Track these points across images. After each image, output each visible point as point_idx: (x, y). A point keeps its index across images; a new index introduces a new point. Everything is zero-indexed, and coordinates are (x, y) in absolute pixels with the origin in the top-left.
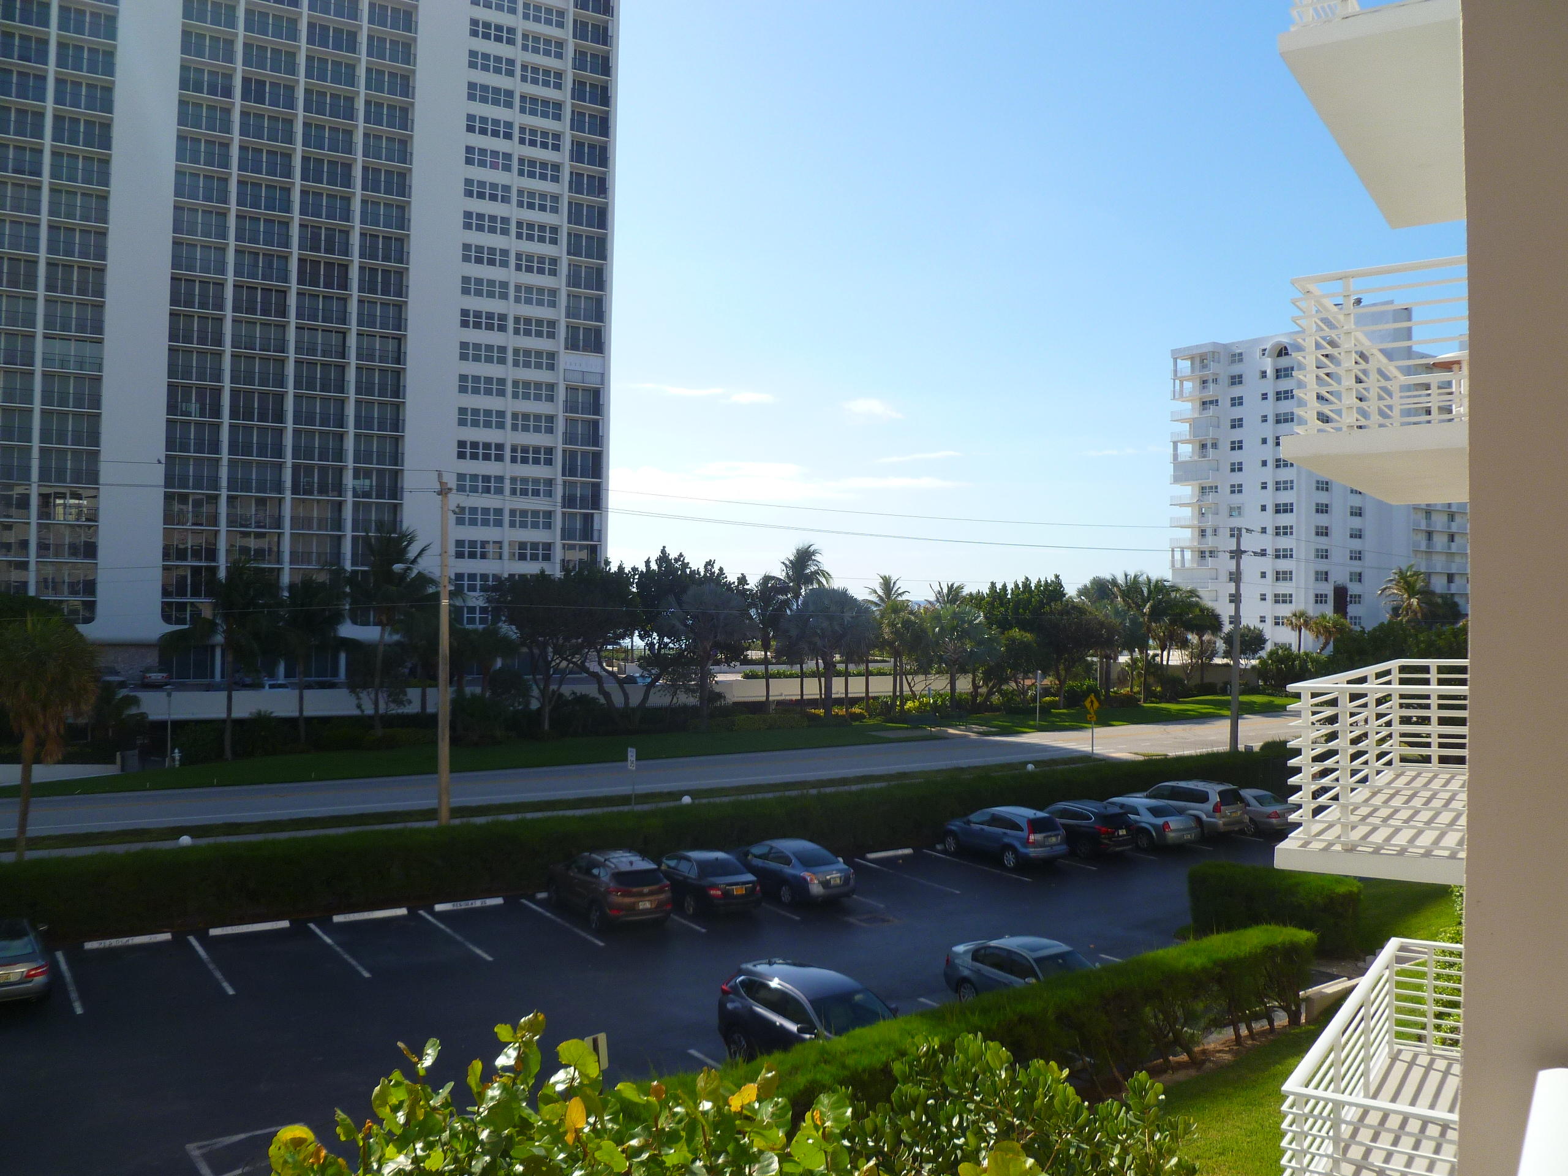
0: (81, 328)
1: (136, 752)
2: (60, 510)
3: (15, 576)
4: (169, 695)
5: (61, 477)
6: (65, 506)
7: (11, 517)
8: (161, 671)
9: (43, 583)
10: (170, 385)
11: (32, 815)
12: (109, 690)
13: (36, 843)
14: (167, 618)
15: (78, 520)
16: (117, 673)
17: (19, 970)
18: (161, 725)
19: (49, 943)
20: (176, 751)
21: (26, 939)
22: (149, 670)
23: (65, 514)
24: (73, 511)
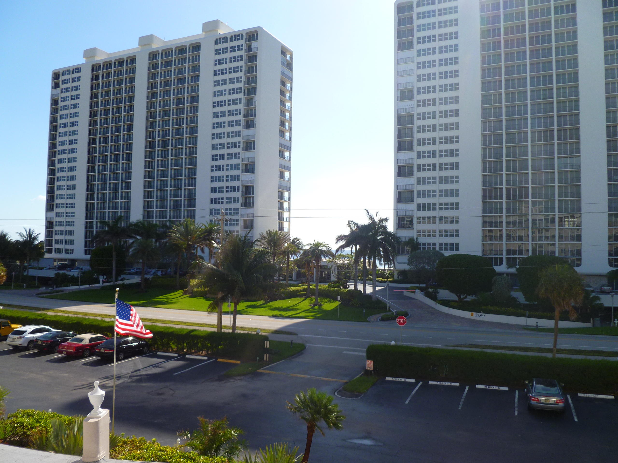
0: (571, 153)
1: (599, 319)
2: (566, 223)
3: (551, 249)
4: (612, 297)
5: (566, 211)
6: (568, 221)
7: (549, 227)
8: (609, 286)
9: (561, 251)
10: (608, 170)
11: (559, 340)
12: (587, 293)
13: (560, 351)
14: (611, 264)
15: (573, 226)
16: (591, 287)
17: (553, 400)
18: (609, 309)
19: (565, 391)
20: (616, 320)
21: (556, 388)
22: (603, 285)
23: (568, 224)
24: (572, 223)
